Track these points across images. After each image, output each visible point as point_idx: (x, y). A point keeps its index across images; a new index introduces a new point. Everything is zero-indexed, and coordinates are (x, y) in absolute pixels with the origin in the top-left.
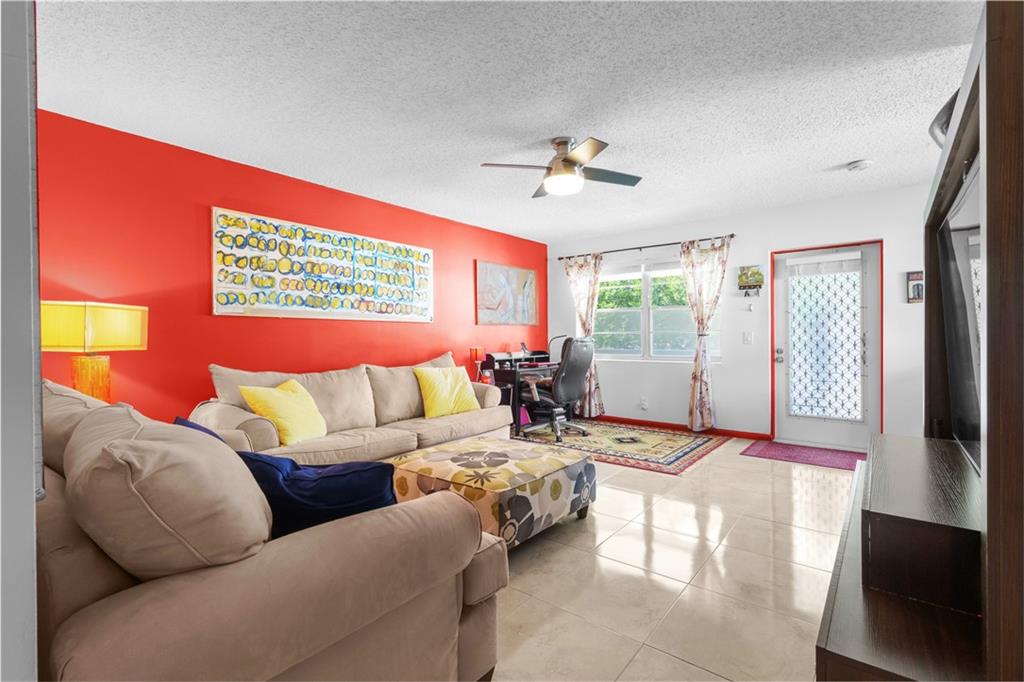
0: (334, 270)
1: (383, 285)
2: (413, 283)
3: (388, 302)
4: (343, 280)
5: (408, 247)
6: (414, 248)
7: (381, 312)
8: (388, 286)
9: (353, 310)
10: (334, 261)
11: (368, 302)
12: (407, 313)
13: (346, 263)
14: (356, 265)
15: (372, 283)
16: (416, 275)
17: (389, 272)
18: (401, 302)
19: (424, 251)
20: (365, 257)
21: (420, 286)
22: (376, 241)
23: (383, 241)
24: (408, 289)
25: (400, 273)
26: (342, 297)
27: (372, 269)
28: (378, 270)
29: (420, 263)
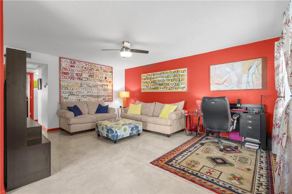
0: (159, 81)
1: (170, 82)
2: (179, 80)
3: (171, 87)
4: (161, 83)
5: (178, 70)
6: (179, 70)
7: (170, 89)
8: (172, 82)
9: (163, 90)
10: (159, 79)
11: (166, 87)
12: (177, 89)
13: (161, 79)
14: (164, 78)
15: (168, 82)
16: (180, 77)
17: (172, 78)
18: (175, 86)
19: (183, 69)
20: (166, 76)
21: (182, 80)
22: (168, 71)
23: (170, 71)
24: (178, 82)
25: (175, 78)
26: (160, 87)
27: (168, 79)
28: (169, 78)
29: (182, 74)
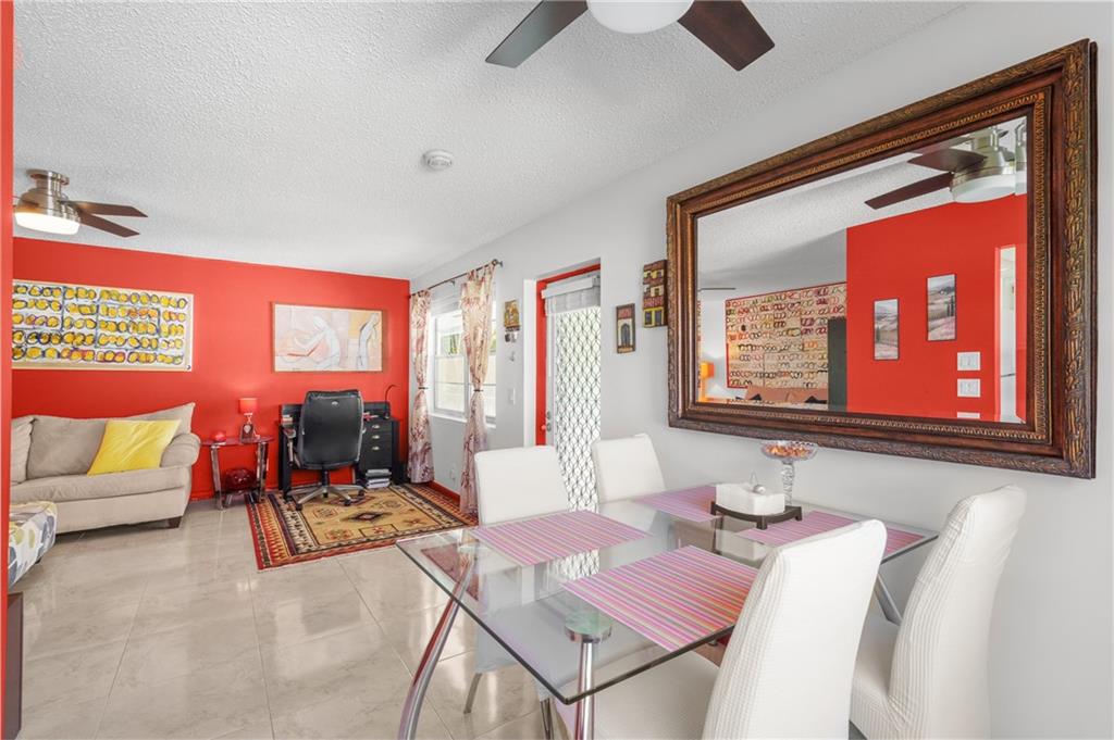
0: (32, 320)
1: (108, 333)
2: (158, 331)
3: (116, 351)
4: (46, 330)
5: (151, 293)
6: (159, 294)
7: (105, 361)
8: (117, 334)
9: (60, 360)
10: (34, 312)
11: (84, 352)
12: (148, 361)
13: (49, 313)
14: (66, 314)
15: (93, 332)
16: (162, 321)
17: (118, 320)
18: (137, 351)
19: (176, 296)
20: (80, 306)
21: (170, 333)
22: (98, 290)
23: (109, 289)
24: (151, 337)
25: (137, 320)
26: (44, 347)
27: (94, 318)
28: (100, 318)
29: (171, 309)
